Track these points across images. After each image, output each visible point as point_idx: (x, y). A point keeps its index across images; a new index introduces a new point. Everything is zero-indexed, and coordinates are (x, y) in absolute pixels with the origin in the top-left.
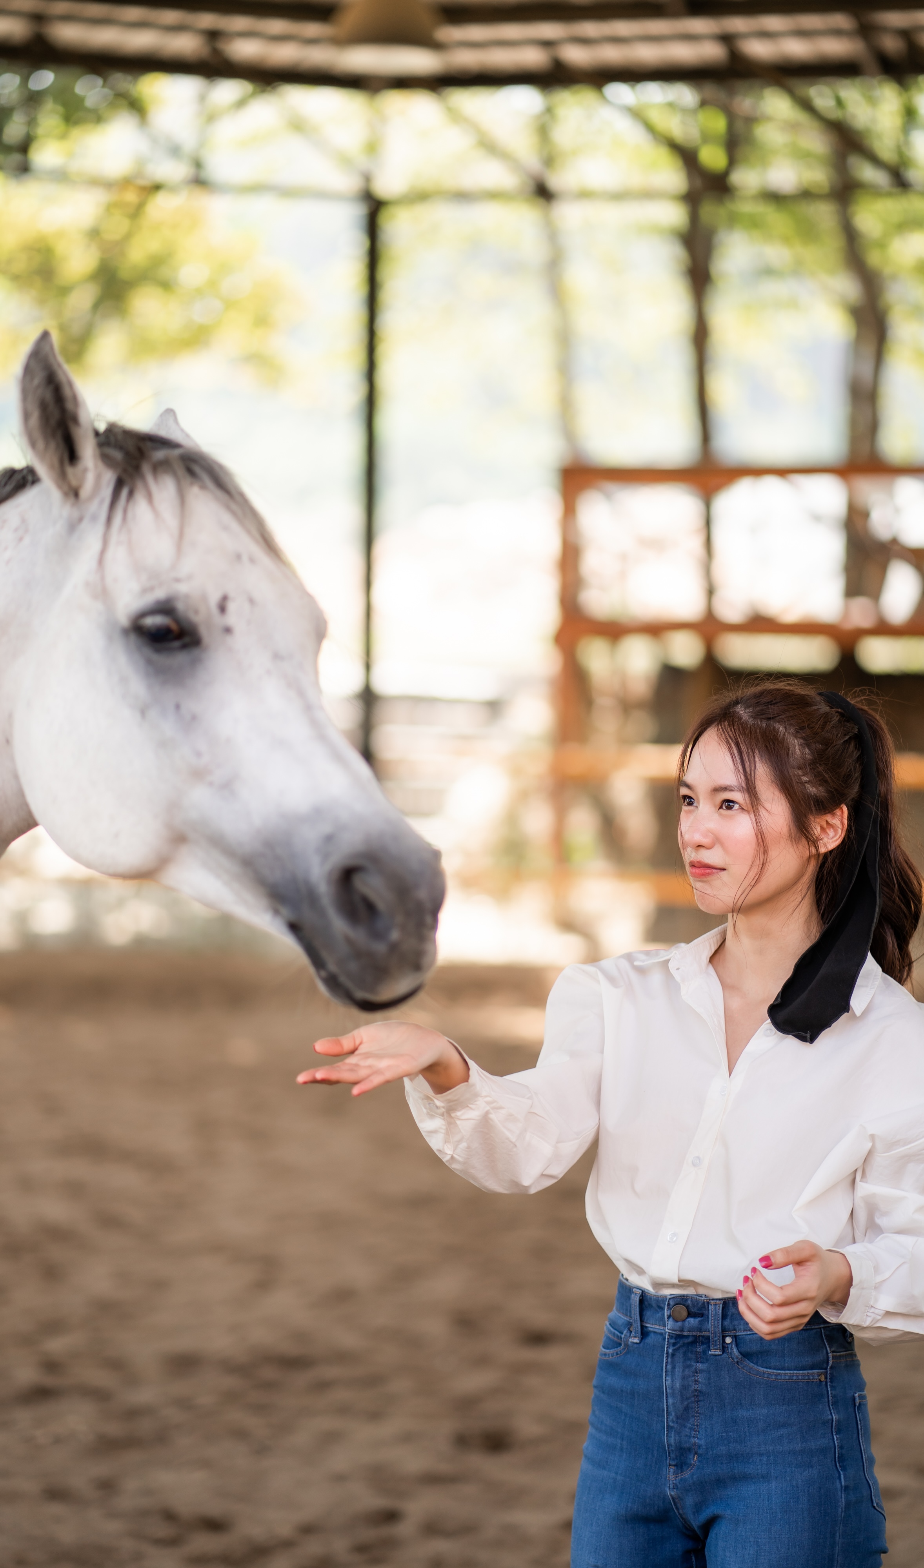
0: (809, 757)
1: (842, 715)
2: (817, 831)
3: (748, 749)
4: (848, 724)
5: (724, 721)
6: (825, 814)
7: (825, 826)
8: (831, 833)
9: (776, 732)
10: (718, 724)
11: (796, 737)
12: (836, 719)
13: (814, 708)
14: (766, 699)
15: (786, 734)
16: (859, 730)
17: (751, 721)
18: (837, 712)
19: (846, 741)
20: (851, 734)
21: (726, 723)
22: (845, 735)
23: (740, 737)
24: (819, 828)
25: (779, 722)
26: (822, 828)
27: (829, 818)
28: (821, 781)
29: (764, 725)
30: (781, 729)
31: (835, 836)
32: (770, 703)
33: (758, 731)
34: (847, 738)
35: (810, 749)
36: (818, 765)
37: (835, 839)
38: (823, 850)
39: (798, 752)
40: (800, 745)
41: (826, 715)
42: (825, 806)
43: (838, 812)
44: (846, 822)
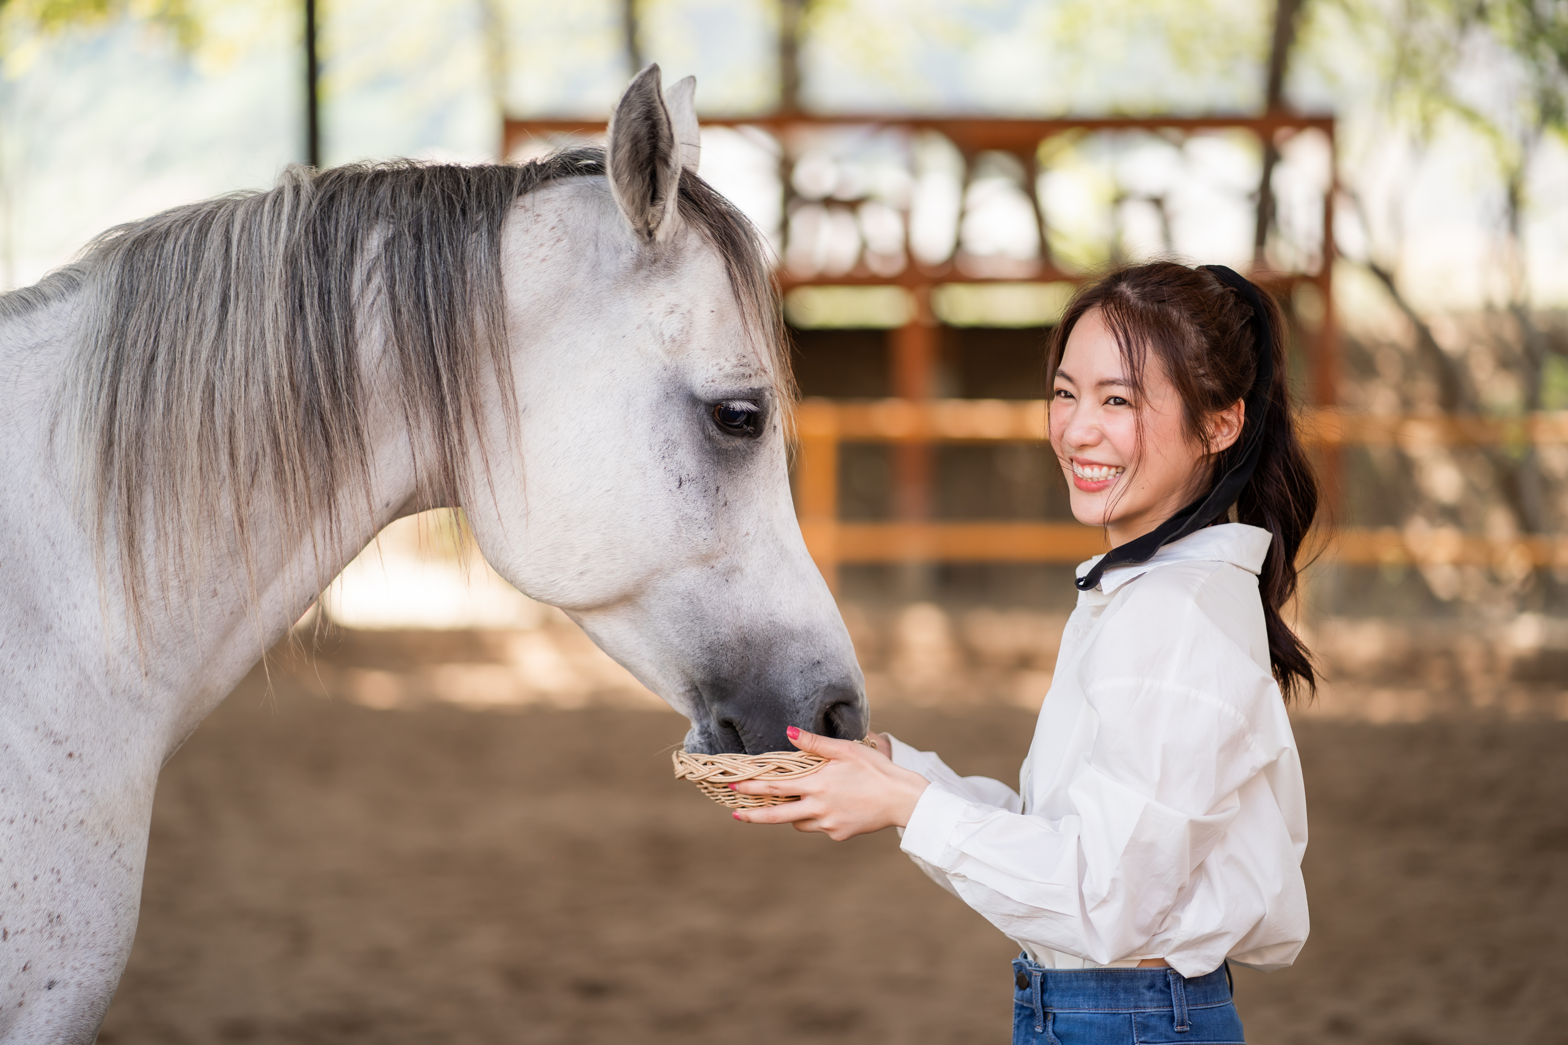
0: (1206, 346)
1: (1237, 295)
2: (1210, 429)
3: (1137, 338)
4: (1244, 306)
5: (1109, 303)
6: (1222, 410)
7: (1219, 421)
8: (1225, 430)
9: (1168, 315)
10: (1102, 306)
11: (1192, 323)
12: (1232, 300)
13: (1210, 288)
14: (1156, 278)
15: (1182, 320)
16: (1255, 311)
17: (1140, 304)
18: (1232, 291)
19: (1243, 325)
20: (1248, 318)
21: (1112, 306)
22: (1242, 319)
23: (1128, 323)
24: (1213, 426)
25: (1172, 306)
26: (1217, 426)
27: (1225, 414)
28: (1217, 372)
29: (1156, 308)
30: (1175, 313)
31: (1229, 433)
32: (1160, 283)
33: (1150, 315)
34: (1244, 322)
35: (1206, 336)
36: (1215, 355)
37: (1229, 437)
38: (1214, 450)
39: (1194, 341)
40: (1196, 332)
41: (1222, 296)
42: (1220, 402)
43: (1235, 408)
44: (1242, 419)
